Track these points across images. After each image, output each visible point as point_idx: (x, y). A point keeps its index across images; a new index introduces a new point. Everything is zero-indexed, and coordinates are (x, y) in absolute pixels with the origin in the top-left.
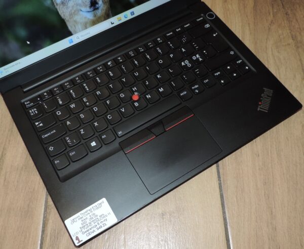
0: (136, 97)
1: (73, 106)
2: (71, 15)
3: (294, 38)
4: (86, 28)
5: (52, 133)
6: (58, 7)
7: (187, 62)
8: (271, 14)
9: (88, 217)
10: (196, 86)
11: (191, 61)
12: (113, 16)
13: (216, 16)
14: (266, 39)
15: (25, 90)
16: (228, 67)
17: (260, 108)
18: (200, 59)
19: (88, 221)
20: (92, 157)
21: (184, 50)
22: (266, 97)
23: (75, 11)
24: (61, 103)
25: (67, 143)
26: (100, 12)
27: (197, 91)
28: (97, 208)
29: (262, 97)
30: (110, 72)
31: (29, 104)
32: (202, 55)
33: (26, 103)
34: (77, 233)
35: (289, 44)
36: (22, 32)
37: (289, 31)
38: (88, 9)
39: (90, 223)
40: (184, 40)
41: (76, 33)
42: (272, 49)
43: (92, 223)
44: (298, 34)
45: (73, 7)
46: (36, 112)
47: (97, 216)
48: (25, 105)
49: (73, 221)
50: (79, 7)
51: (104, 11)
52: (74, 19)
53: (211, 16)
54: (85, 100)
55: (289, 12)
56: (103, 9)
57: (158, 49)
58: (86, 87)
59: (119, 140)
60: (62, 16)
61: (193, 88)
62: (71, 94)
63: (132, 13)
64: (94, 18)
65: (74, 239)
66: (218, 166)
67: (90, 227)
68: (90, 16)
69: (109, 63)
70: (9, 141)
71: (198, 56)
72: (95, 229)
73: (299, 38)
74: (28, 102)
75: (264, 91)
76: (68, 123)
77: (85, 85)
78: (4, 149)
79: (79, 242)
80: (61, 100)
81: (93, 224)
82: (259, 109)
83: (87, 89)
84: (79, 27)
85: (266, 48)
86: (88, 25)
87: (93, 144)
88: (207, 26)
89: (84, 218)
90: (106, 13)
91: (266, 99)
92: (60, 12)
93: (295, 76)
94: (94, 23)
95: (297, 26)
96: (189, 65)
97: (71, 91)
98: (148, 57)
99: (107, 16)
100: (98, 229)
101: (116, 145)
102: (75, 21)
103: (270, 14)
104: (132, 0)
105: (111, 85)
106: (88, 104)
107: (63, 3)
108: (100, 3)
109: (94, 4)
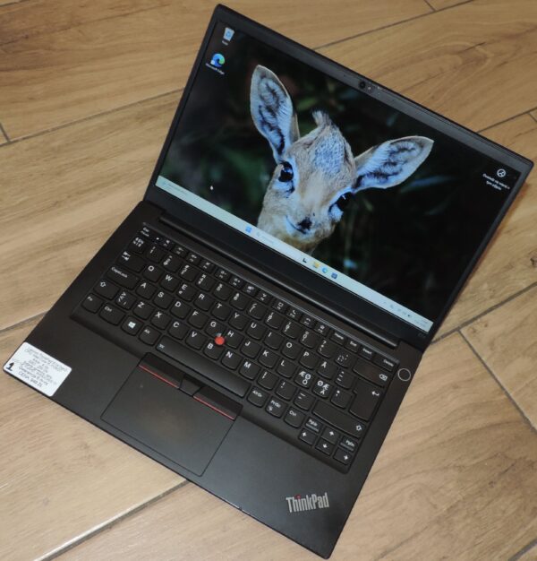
0: (220, 340)
1: (168, 278)
2: (274, 210)
3: (452, 509)
4: (275, 235)
5: (123, 275)
6: (268, 191)
7: (308, 377)
8: (476, 461)
9: (41, 363)
10: (278, 405)
11: (313, 382)
12: (312, 256)
13: (410, 382)
14: (423, 471)
15: (162, 219)
16: (332, 433)
17: (291, 501)
18: (323, 392)
19: (36, 366)
20: (116, 332)
21: (324, 365)
22: (314, 502)
23: (280, 211)
24: (166, 263)
25: (118, 297)
26: (302, 238)
27: (271, 409)
28: (56, 368)
29: (310, 496)
30: (238, 295)
31: (146, 232)
32: (331, 392)
33: (145, 228)
34: (18, 361)
35: (435, 507)
36: (216, 175)
37: (460, 498)
38: (295, 223)
39: (35, 369)
40: (341, 358)
41: (261, 228)
42: (411, 485)
43: (36, 371)
44: (464, 513)
45: (283, 205)
46: (139, 245)
47: (47, 371)
49: (29, 351)
50: (287, 212)
51: (308, 242)
52: (273, 216)
53: (405, 375)
54: (184, 287)
55: (499, 485)
56: (308, 239)
57: (307, 333)
58: (202, 280)
59: (151, 349)
60: (265, 202)
61: (273, 402)
62: (183, 267)
63: (334, 276)
64: (291, 237)
65: (10, 362)
67: (30, 371)
68: (290, 231)
69: (250, 288)
71: (326, 386)
72: (30, 377)
73: (456, 518)
74: (147, 230)
76: (144, 285)
77: (204, 276)
79: (9, 369)
80: (169, 263)
81: (35, 373)
82: (289, 499)
83: (199, 283)
84: (270, 228)
85: (408, 476)
86: (279, 235)
87: (132, 325)
88: (384, 378)
89: (38, 360)
90: (308, 245)
91: (310, 503)
92: (266, 197)
93: (382, 535)
94: (287, 240)
95: (478, 507)
97: (187, 267)
98: (288, 327)
99: (306, 249)
100: (33, 380)
101: (144, 349)
102: (271, 219)
103: (475, 458)
104: (348, 263)
105: (220, 305)
106: (180, 292)
107: (277, 193)
108: (312, 231)
109: (305, 225)
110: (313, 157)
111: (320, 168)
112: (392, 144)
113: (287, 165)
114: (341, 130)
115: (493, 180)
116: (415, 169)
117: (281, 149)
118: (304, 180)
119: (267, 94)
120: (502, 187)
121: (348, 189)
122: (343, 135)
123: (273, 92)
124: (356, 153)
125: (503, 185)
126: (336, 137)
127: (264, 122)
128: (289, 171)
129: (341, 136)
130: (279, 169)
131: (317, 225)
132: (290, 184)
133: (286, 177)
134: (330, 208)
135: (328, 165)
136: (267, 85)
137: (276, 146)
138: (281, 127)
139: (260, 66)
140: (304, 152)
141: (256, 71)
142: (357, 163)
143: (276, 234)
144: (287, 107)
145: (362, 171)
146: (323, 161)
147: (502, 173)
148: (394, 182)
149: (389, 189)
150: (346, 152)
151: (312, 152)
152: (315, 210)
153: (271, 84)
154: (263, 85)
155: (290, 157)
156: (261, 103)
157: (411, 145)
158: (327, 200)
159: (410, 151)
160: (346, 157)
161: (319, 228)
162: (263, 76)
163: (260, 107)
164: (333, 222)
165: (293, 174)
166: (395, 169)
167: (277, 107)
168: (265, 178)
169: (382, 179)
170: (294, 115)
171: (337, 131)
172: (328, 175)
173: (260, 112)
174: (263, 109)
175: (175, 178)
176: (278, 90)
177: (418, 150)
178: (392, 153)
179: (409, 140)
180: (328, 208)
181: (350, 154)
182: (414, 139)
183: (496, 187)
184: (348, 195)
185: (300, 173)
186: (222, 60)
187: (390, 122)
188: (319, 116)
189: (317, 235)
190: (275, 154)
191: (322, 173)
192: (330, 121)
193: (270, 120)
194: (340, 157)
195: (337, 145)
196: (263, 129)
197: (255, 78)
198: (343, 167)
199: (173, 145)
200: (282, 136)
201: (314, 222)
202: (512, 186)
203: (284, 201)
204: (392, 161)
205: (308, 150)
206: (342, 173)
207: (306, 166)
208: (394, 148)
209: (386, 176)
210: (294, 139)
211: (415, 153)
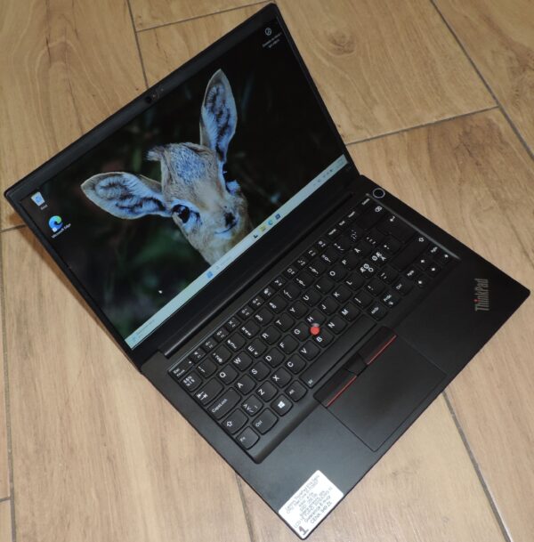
0: (315, 329)
1: (238, 361)
2: (206, 242)
3: (496, 196)
4: (226, 252)
5: (223, 402)
6: (188, 238)
7: (366, 266)
8: (457, 168)
9: (306, 498)
10: (389, 297)
11: (372, 264)
12: (255, 227)
13: (386, 192)
14: (461, 207)
15: (167, 353)
16: (422, 261)
17: (478, 307)
18: (383, 258)
19: (307, 505)
20: (285, 422)
21: (358, 251)
22: (482, 290)
23: (209, 236)
24: (220, 360)
25: (247, 412)
26: (238, 228)
27: (392, 303)
28: (314, 485)
29: (476, 292)
30: (271, 304)
31: (180, 372)
32: (384, 252)
33: (175, 372)
34: (299, 522)
35: (491, 208)
36: (152, 281)
37: (487, 189)
39: (310, 506)
40: (354, 236)
41: (214, 262)
42: (471, 219)
43: (314, 505)
44: (500, 190)
45: (206, 232)
46: (193, 381)
47: (316, 495)
48: (175, 375)
49: (289, 509)
50: (213, 230)
51: (243, 226)
52: (210, 245)
53: (379, 193)
54: (250, 349)
55: (481, 160)
56: (241, 224)
57: (324, 256)
58: (247, 332)
59: (311, 393)
60: (195, 246)
61: (385, 300)
62: (229, 345)
63: (278, 216)
64: (233, 238)
65: (297, 530)
66: (445, 395)
67: (312, 511)
68: (228, 237)
69: (266, 292)
70: (165, 427)
71: (378, 254)
72: (319, 512)
73: (503, 196)
74: (178, 370)
75: (476, 283)
76: (240, 385)
77: (243, 329)
78: (162, 440)
79: (305, 532)
80: (220, 357)
81: (315, 507)
82: (477, 309)
83: (249, 334)
84: (218, 253)
85: (463, 219)
86: (227, 248)
87: (281, 405)
88: (379, 209)
89: (301, 501)
90: (245, 226)
91: (483, 294)
92: (192, 243)
93: (511, 251)
95: (496, 179)
96: (371, 270)
97: (229, 342)
98: (314, 270)
99: (248, 230)
100: (323, 511)
101: (310, 399)
102: (212, 249)
103: (455, 169)
104: (274, 199)
105: (278, 322)
106: (256, 353)
107: (194, 231)
108: (237, 216)
109: (229, 220)
110: (182, 180)
111: (193, 179)
112: (205, 105)
113: (177, 208)
114: (173, 142)
115: (270, 41)
116: (233, 99)
117: (161, 207)
118: (196, 200)
119: (110, 193)
120: (278, 38)
121: (221, 164)
122: (178, 143)
123: (112, 186)
124: (197, 141)
125: (276, 37)
126: (177, 150)
127: (131, 209)
128: (182, 209)
129: (178, 145)
130: (176, 218)
131: (235, 210)
132: (193, 214)
133: (185, 214)
134: (227, 189)
135: (194, 171)
136: (102, 187)
137: (156, 210)
138: (144, 196)
139: (82, 185)
140: (174, 186)
141: (84, 191)
142: (205, 144)
143: (224, 251)
144: (130, 179)
145: (213, 143)
146: (190, 173)
147: (269, 32)
148: (233, 122)
149: (237, 130)
150: (191, 149)
151: (178, 179)
152: (222, 204)
153: (104, 183)
154: (101, 191)
155: (171, 202)
156: (115, 202)
157: (214, 89)
158: (220, 188)
159: (218, 94)
160: (196, 151)
161: (238, 209)
162: (93, 187)
163: (117, 205)
164: (239, 193)
165: (187, 208)
166: (225, 115)
167: (126, 189)
168: (177, 235)
169: (227, 131)
170: (140, 178)
171: (173, 145)
172: (201, 176)
173: (122, 208)
174: (121, 203)
175: (136, 324)
176: (112, 180)
177: (221, 87)
178: (212, 110)
179: (210, 88)
180: (226, 192)
181: (195, 146)
182: (211, 84)
183: (275, 42)
184: (225, 168)
185: (189, 200)
186: (57, 219)
187: (189, 95)
188: (153, 155)
189: (241, 214)
190: (163, 214)
191: (198, 181)
192: (162, 148)
193: (133, 202)
194: (193, 156)
195: (183, 153)
196: (137, 213)
197: (90, 195)
198: (202, 159)
199: (106, 311)
200: (151, 199)
201: (231, 211)
202: (280, 30)
203: (203, 229)
204: (218, 113)
205: (174, 182)
206: (206, 162)
207: (185, 191)
208: (209, 105)
209: (226, 126)
210: (159, 189)
211: (221, 90)
